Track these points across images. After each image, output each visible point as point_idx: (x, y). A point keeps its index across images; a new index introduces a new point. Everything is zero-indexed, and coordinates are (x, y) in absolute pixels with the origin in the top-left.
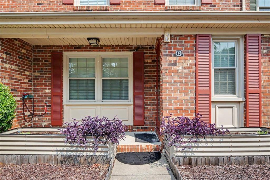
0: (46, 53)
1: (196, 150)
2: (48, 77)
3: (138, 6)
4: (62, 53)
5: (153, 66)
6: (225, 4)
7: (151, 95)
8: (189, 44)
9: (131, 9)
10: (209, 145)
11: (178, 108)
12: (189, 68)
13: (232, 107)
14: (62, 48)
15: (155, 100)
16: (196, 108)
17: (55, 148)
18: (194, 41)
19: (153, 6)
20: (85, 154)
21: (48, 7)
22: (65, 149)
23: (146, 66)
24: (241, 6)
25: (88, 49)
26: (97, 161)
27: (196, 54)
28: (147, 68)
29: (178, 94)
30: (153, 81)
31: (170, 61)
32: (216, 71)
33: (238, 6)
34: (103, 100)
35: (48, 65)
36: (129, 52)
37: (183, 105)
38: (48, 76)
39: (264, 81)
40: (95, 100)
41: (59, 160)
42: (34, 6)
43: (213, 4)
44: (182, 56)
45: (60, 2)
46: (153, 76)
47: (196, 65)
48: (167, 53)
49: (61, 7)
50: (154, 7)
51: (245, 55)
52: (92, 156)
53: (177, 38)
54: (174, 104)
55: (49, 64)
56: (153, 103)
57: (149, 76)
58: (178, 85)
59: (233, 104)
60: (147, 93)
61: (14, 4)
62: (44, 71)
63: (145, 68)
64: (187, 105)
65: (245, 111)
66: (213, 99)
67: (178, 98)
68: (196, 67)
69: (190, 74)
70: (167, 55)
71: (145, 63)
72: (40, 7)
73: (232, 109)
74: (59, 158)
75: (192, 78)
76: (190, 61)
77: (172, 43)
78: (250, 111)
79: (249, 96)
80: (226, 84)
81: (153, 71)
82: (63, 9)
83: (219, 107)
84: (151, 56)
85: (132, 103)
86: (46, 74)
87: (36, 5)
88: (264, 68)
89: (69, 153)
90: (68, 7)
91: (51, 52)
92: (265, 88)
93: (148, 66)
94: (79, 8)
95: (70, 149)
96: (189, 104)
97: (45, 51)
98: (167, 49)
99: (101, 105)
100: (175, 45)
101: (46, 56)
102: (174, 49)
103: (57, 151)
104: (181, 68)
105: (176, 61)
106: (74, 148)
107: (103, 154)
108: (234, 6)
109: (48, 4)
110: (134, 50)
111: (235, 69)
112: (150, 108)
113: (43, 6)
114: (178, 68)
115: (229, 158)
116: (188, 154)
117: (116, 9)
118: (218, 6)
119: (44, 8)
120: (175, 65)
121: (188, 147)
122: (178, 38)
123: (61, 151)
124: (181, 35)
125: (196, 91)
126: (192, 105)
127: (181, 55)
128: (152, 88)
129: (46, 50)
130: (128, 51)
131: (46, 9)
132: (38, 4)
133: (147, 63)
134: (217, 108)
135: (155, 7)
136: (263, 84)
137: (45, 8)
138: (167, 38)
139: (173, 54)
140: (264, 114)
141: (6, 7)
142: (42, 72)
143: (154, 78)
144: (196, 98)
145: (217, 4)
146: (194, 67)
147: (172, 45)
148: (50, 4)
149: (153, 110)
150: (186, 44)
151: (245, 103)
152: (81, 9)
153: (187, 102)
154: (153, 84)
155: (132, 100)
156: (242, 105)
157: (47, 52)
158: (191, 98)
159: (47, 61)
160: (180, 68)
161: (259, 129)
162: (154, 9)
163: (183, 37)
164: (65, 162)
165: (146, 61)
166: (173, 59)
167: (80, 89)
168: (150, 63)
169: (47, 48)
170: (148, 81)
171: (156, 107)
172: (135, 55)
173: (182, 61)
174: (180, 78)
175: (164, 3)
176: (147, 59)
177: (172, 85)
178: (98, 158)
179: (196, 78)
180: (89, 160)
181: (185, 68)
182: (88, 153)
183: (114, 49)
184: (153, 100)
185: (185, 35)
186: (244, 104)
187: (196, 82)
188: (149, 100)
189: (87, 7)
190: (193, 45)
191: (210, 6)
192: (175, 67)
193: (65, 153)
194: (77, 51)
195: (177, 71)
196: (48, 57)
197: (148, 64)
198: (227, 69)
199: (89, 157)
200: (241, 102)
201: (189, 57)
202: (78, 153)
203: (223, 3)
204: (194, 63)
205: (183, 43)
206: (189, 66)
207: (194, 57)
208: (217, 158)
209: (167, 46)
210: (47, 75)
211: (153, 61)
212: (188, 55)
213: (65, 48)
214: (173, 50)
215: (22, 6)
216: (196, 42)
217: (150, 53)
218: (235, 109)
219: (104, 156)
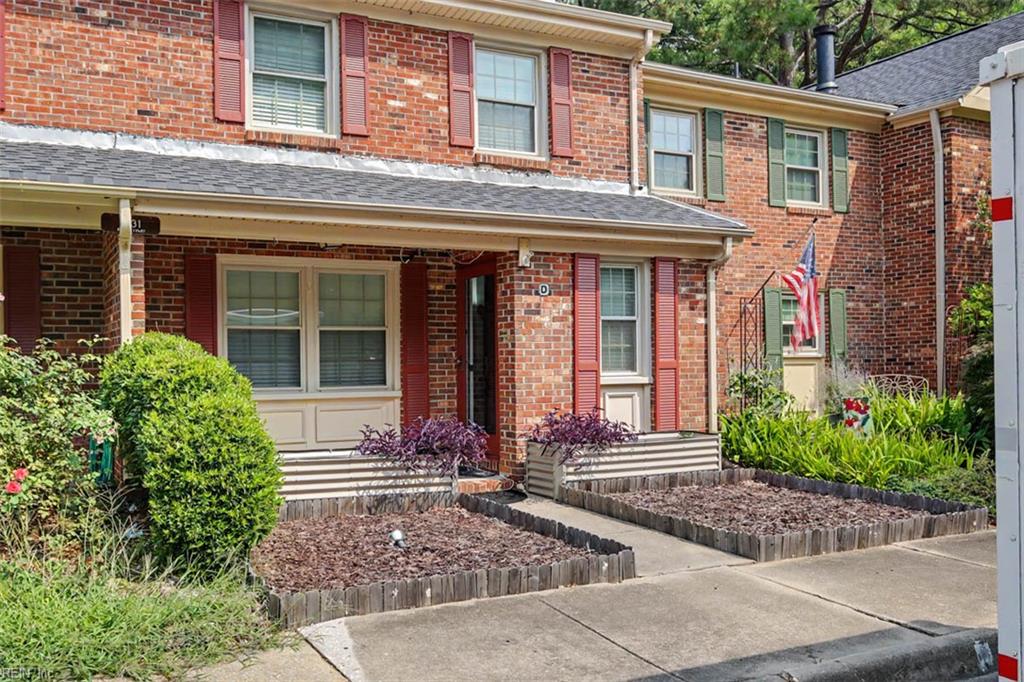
0: (169, 257)
1: (597, 469)
2: (174, 323)
3: (411, 147)
4: (215, 257)
5: (448, 299)
6: (600, 160)
7: (444, 373)
8: (561, 271)
9: (395, 151)
10: (615, 459)
11: (544, 400)
12: (562, 319)
13: (631, 396)
14: (215, 244)
15: (453, 385)
16: (574, 398)
17: (353, 484)
18: (570, 265)
19: (446, 150)
20: (410, 491)
21: (170, 125)
22: (374, 483)
23: (432, 299)
24: (629, 169)
25: (288, 250)
26: (434, 501)
27: (574, 292)
28: (435, 305)
29: (543, 372)
30: (449, 337)
31: (529, 305)
32: (606, 324)
33: (624, 168)
34: (321, 386)
35: (173, 289)
36: (391, 262)
37: (551, 393)
38: (173, 320)
39: (683, 346)
40: (300, 386)
41: (364, 507)
42: (128, 118)
43: (574, 160)
44: (550, 294)
45: (208, 113)
46: (448, 324)
47: (573, 313)
48: (523, 288)
49: (209, 127)
50: (448, 152)
51: (653, 296)
52: (424, 493)
53: (540, 259)
54: (535, 392)
55: (178, 286)
56: (449, 391)
57: (438, 324)
58: (543, 353)
59: (634, 389)
60: (434, 367)
61: (64, 102)
62: (162, 305)
63: (430, 305)
64: (559, 393)
65: (654, 403)
66: (603, 381)
67: (543, 380)
68: (574, 318)
69: (563, 332)
70: (523, 293)
71: (429, 292)
72: (148, 122)
73: (630, 400)
74: (366, 502)
75: (566, 339)
76: (564, 306)
77: (533, 267)
78: (661, 402)
79: (661, 374)
80: (619, 350)
81: (448, 312)
82: (215, 133)
83: (611, 397)
84: (444, 274)
85: (399, 394)
86: (168, 316)
87: (136, 113)
88: (682, 321)
89: (380, 492)
90: (229, 129)
91: (182, 253)
92: (683, 358)
93: (437, 299)
94: (261, 136)
95: (382, 483)
96: (562, 390)
97: (164, 249)
98: (522, 279)
99: (316, 400)
100: (538, 273)
101: (167, 264)
102: (536, 280)
103: (358, 489)
104: (547, 319)
105: (538, 305)
106: (390, 481)
107: (442, 489)
108: (617, 167)
109: (171, 115)
110: (405, 259)
111: (634, 322)
112: (443, 404)
113: (155, 121)
114: (543, 319)
115: (644, 479)
116: (584, 477)
117: (358, 148)
118: (585, 165)
119: (159, 125)
120: (538, 313)
121: (584, 465)
122: (542, 257)
123: (364, 488)
124: (548, 253)
125: (574, 366)
126: (566, 393)
127: (548, 292)
128: (445, 355)
129: (167, 245)
130: (388, 259)
131: (167, 129)
132: (140, 112)
133: (434, 292)
134: (607, 397)
135: (451, 152)
136: (682, 351)
137: (163, 125)
138: (524, 258)
139: (533, 291)
140: (683, 408)
141: (37, 109)
142: (158, 308)
143: (450, 331)
144: (574, 379)
145: (582, 158)
146: (570, 318)
147: (531, 272)
148: (176, 116)
149: (449, 410)
150: (555, 271)
151: (654, 387)
152: (267, 139)
153: (558, 386)
154: (448, 343)
155: (398, 384)
156: (648, 390)
157: (171, 253)
158: (565, 379)
159: (171, 278)
160: (545, 319)
161: (676, 435)
162: (448, 156)
163: (551, 256)
164: (376, 509)
165: (432, 287)
166: (533, 299)
167: (257, 356)
168: (440, 292)
169: (170, 242)
170: (437, 337)
171: (455, 401)
172: (405, 270)
173: (550, 305)
174: (546, 339)
175: (470, 145)
176: (433, 281)
177: (533, 353)
178: (435, 497)
179: (574, 339)
180: (420, 501)
181: (554, 319)
182: (415, 489)
183: (354, 254)
184: (449, 385)
185: (554, 254)
186: (652, 390)
187: (574, 347)
188: (439, 385)
189: (284, 136)
190: (568, 274)
191: (570, 163)
192: (537, 317)
193: (373, 492)
194: (257, 253)
195: (540, 325)
196: (174, 269)
197: (436, 295)
198: (622, 321)
199: (420, 496)
200: (646, 385)
201: (561, 298)
202: (398, 491)
203: (595, 159)
204: (570, 309)
205: (551, 269)
206: (561, 314)
207: (569, 298)
208: (628, 480)
209: (522, 273)
210: (171, 319)
211: (447, 287)
212: (560, 294)
213: (223, 244)
214: (533, 282)
215: (91, 114)
216: (573, 267)
217: (440, 267)
218: (637, 398)
219: (445, 492)
